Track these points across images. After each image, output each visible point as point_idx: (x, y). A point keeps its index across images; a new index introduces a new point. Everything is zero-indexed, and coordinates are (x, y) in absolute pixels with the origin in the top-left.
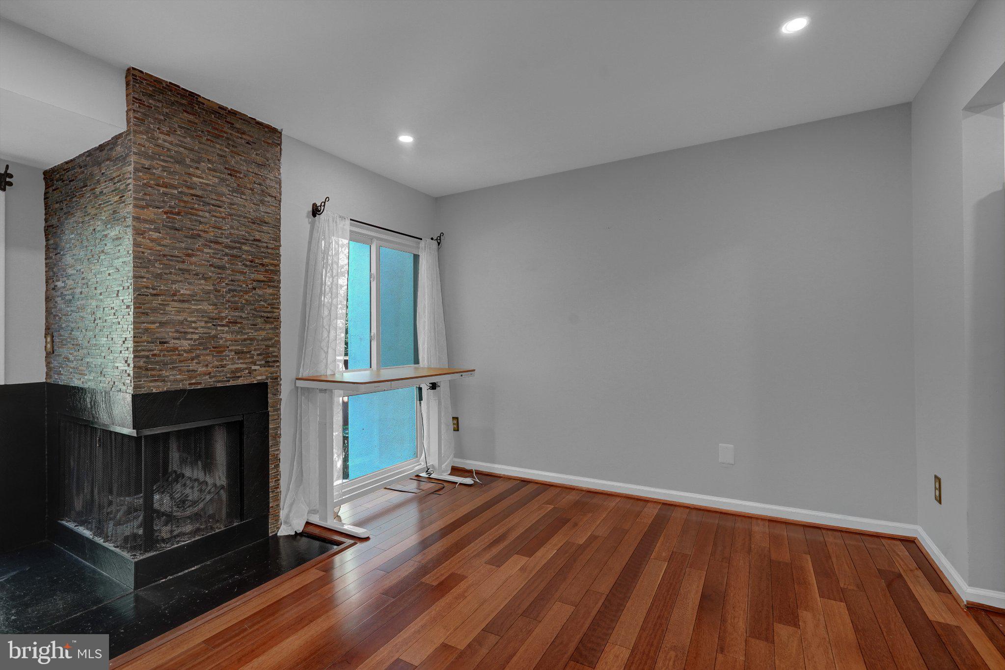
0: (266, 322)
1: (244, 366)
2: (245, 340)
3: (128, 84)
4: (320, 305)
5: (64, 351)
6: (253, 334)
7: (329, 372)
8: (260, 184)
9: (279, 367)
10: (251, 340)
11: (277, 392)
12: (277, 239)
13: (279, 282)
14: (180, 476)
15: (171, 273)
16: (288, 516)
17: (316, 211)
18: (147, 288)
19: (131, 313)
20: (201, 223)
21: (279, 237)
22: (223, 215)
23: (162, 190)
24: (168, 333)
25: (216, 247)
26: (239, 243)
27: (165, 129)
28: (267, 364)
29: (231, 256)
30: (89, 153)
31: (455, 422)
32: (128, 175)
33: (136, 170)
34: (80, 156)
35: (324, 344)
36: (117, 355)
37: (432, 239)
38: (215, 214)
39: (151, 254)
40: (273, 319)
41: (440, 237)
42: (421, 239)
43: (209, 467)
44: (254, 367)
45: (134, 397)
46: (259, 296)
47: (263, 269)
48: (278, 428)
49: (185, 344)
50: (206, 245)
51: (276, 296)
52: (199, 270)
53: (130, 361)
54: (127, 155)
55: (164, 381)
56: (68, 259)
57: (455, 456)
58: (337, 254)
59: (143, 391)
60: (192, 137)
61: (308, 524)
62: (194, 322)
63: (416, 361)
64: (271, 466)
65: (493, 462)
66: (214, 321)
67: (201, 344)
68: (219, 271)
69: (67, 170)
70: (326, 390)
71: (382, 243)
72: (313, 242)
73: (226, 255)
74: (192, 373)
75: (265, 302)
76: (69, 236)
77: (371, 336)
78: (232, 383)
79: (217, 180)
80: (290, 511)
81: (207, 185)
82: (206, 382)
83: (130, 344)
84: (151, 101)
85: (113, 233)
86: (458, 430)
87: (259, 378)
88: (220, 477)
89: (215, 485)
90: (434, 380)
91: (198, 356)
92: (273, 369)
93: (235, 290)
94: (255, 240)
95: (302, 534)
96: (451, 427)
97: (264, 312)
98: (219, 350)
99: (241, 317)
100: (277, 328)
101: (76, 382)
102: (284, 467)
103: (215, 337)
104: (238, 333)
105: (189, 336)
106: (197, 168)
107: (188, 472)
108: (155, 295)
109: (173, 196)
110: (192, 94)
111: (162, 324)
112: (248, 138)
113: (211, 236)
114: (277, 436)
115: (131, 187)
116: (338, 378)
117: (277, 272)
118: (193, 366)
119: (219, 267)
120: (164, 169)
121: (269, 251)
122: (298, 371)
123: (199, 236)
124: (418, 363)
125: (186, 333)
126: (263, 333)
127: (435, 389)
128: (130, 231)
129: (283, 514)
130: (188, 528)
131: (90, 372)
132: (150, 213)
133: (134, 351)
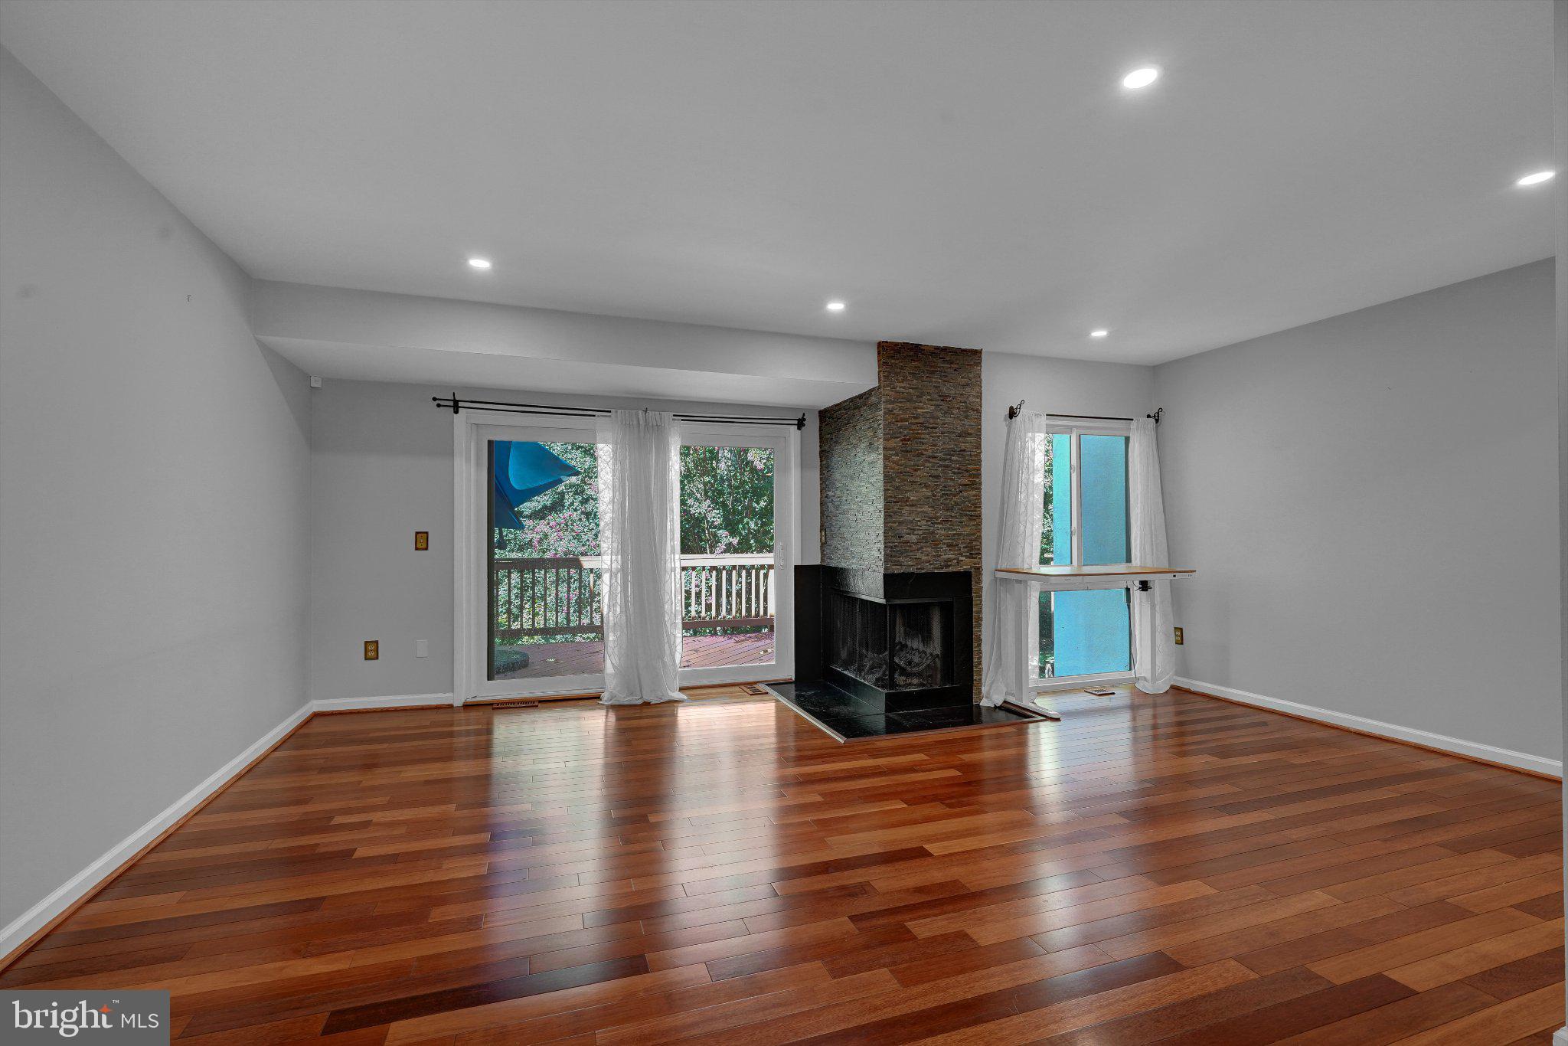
0: (971, 520)
1: (953, 556)
2: (954, 535)
3: (879, 353)
4: (1017, 503)
5: (834, 542)
6: (960, 529)
7: (1026, 566)
8: (965, 402)
9: (980, 558)
10: (959, 535)
11: (979, 581)
12: (979, 446)
13: (980, 484)
14: (904, 646)
15: (905, 485)
16: (988, 693)
17: (1012, 414)
18: (891, 497)
19: (882, 516)
20: (923, 443)
21: (980, 445)
22: (938, 434)
23: (899, 424)
24: (903, 529)
25: (934, 461)
26: (950, 455)
27: (901, 378)
28: (971, 556)
29: (944, 467)
30: (852, 400)
31: (1179, 633)
32: (879, 418)
33: (885, 414)
34: (845, 401)
35: (1020, 539)
36: (872, 546)
37: (1149, 416)
38: (932, 435)
39: (893, 473)
40: (976, 518)
41: (1158, 413)
42: (1132, 420)
43: (927, 638)
44: (961, 558)
45: (885, 576)
46: (965, 498)
47: (967, 474)
48: (980, 612)
49: (914, 538)
50: (927, 460)
51: (979, 497)
52: (923, 481)
53: (882, 551)
54: (879, 403)
55: (901, 565)
56: (837, 476)
57: (1177, 674)
58: (1033, 451)
59: (889, 572)
60: (917, 379)
61: (1005, 702)
62: (920, 521)
63: (1129, 560)
64: (975, 645)
65: (1228, 686)
66: (931, 519)
67: (923, 538)
68: (936, 480)
69: (835, 411)
70: (1021, 581)
71: (1083, 431)
72: (1011, 443)
73: (941, 466)
74: (918, 560)
75: (969, 502)
76: (836, 459)
77: (1071, 531)
78: (944, 570)
79: (933, 407)
80: (990, 689)
81: (926, 412)
82: (928, 568)
83: (881, 538)
84: (893, 361)
85: (868, 459)
86: (1182, 644)
87: (965, 567)
88: (936, 647)
89: (931, 654)
90: (1144, 578)
91: (922, 548)
92: (975, 560)
93: (947, 494)
94: (961, 451)
95: (1000, 708)
96: (1173, 639)
97: (970, 511)
98: (936, 543)
99: (951, 516)
100: (979, 524)
101: (843, 565)
102: (985, 648)
103: (933, 532)
104: (949, 529)
105: (916, 532)
106: (921, 402)
107: (909, 643)
108: (895, 502)
109: (905, 428)
110: (918, 345)
111: (900, 523)
112: (956, 366)
113: (929, 453)
114: (980, 619)
115: (881, 426)
116: (1034, 571)
117: (979, 475)
118: (919, 555)
119: (935, 477)
120: (900, 408)
121: (973, 458)
122: (997, 563)
123: (922, 454)
124: (1130, 562)
125: (915, 530)
126: (968, 529)
127: (1147, 590)
128: (881, 457)
129: (984, 690)
130: (915, 681)
131: (853, 557)
132: (892, 443)
133: (885, 543)
